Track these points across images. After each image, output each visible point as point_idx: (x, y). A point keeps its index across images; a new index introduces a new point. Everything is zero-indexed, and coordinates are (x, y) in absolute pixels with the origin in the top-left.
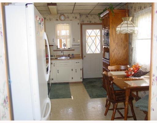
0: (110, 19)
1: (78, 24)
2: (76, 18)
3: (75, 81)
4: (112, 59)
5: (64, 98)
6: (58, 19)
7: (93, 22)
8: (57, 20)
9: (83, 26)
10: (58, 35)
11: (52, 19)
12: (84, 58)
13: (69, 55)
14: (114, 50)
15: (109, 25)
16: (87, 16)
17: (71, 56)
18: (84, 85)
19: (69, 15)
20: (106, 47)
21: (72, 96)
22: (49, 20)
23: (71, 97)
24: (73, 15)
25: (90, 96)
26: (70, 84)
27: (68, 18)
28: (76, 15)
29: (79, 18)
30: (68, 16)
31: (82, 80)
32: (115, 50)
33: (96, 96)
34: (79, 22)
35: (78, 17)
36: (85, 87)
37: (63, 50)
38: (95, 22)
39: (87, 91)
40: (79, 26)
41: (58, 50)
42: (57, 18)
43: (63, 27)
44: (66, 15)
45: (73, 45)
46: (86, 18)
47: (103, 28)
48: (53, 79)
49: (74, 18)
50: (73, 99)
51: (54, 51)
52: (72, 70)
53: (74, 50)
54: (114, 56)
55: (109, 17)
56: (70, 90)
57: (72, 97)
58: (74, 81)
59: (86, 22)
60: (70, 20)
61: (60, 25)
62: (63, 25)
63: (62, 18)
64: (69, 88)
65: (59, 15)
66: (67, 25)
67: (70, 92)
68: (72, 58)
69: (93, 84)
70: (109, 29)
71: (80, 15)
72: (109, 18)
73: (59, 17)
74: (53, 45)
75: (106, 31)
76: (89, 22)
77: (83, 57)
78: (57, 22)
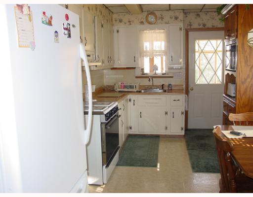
0: (239, 16)
1: (181, 29)
2: (176, 18)
3: (170, 134)
4: (241, 98)
5: (143, 165)
6: (144, 21)
7: (209, 25)
8: (142, 23)
9: (190, 33)
10: (145, 50)
11: (133, 21)
12: (191, 92)
13: (163, 85)
14: (246, 80)
15: (237, 29)
16: (198, 15)
17: (166, 88)
18: (187, 142)
19: (165, 13)
20: (230, 73)
21: (158, 164)
22: (128, 23)
23: (156, 166)
24: (171, 13)
25: (193, 168)
26: (161, 139)
27: (162, 18)
28: (177, 14)
29: (182, 19)
30: (162, 15)
31: (183, 133)
32: (249, 80)
33: (205, 167)
34: (182, 26)
35: (181, 16)
36: (187, 147)
37: (153, 77)
38: (213, 26)
39: (190, 154)
40: (183, 33)
41: (144, 76)
42: (142, 20)
43: (154, 35)
44: (158, 14)
45: (170, 69)
46: (195, 18)
47: (225, 36)
48: (131, 128)
49: (174, 19)
50: (158, 170)
51: (137, 77)
52: (166, 113)
53: (172, 77)
54: (245, 92)
55: (237, 13)
56: (157, 150)
57: (158, 167)
58: (168, 133)
59: (195, 26)
60: (166, 23)
61: (148, 32)
62: (153, 32)
63: (152, 19)
64: (158, 146)
65: (146, 13)
66: (160, 33)
67: (157, 155)
68: (168, 92)
69: (203, 142)
70: (237, 37)
71: (185, 13)
72: (237, 15)
73: (145, 18)
74: (135, 68)
75: (231, 43)
76: (201, 27)
77: (189, 89)
78: (142, 26)
